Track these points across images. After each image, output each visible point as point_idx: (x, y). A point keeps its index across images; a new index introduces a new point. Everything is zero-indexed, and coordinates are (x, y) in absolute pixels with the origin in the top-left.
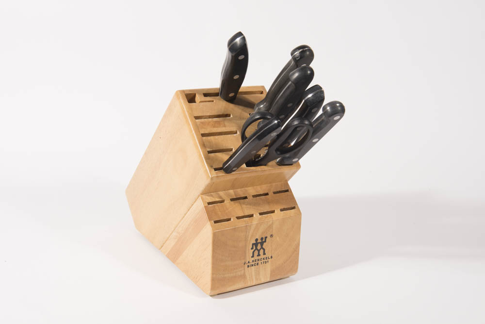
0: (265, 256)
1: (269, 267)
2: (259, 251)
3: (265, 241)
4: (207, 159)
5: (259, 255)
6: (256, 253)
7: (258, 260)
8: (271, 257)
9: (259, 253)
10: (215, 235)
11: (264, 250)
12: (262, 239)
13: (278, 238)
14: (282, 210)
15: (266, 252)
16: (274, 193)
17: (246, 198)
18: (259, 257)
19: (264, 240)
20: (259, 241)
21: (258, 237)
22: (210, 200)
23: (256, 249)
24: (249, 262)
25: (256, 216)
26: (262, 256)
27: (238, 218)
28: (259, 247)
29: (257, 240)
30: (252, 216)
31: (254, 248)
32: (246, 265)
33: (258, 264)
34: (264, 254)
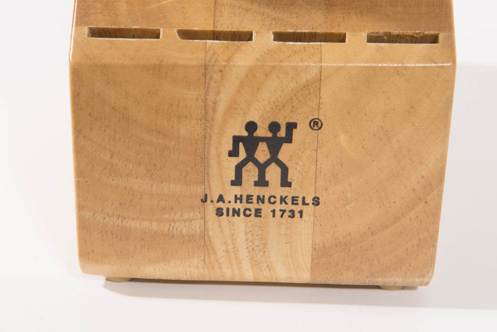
0: (287, 192)
1: (305, 233)
2: (262, 168)
3: (289, 139)
5: (262, 182)
7: (260, 199)
8: (316, 202)
9: (262, 174)
11: (285, 170)
12: (274, 127)
13: (343, 139)
15: (292, 176)
19: (282, 133)
20: (262, 131)
21: (258, 116)
23: (251, 157)
24: (221, 199)
25: (263, 41)
26: (275, 188)
27: (187, 34)
28: (262, 153)
29: (251, 127)
30: (246, 37)
31: (243, 154)
32: (211, 208)
33: (258, 213)
34: (285, 183)
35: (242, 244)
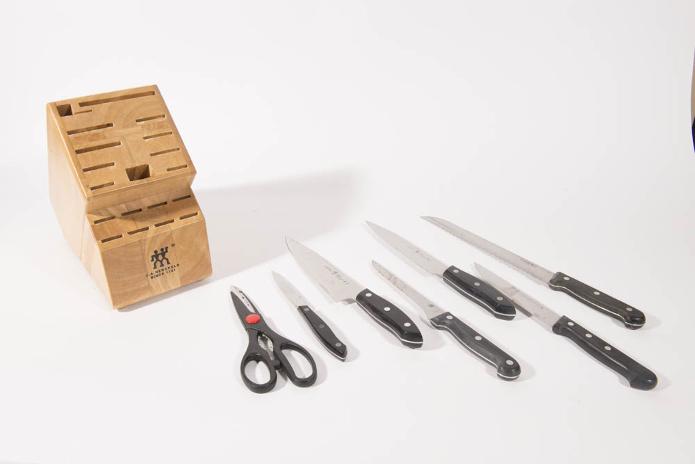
0: (169, 265)
1: (177, 274)
2: (161, 262)
3: (167, 251)
4: (82, 177)
5: (162, 265)
6: (159, 263)
7: (163, 270)
8: (178, 265)
9: (162, 263)
10: (103, 255)
11: (167, 260)
12: (162, 250)
13: (181, 247)
14: (181, 218)
15: (170, 261)
16: (174, 201)
17: (140, 210)
18: (163, 268)
19: (165, 250)
20: (159, 252)
21: (157, 248)
22: (97, 218)
23: (158, 260)
24: (152, 274)
25: (152, 228)
26: (166, 265)
27: (130, 233)
28: (160, 258)
29: (156, 252)
30: (147, 229)
31: (155, 260)
32: (149, 277)
33: (163, 274)
34: (168, 263)
35: (160, 284)
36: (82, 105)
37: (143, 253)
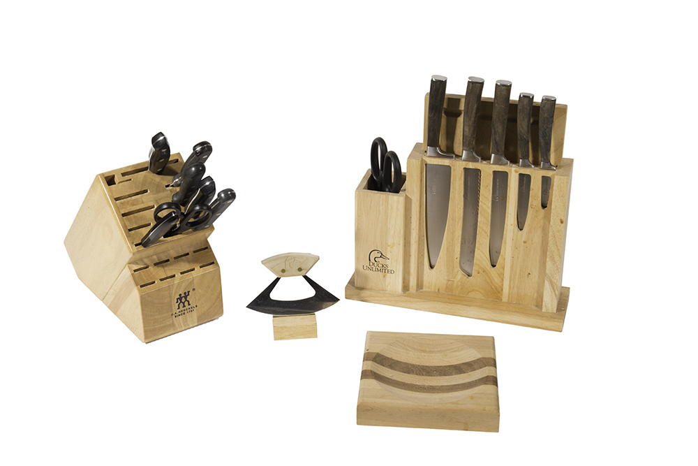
0: (189, 307)
1: (195, 314)
2: (184, 303)
3: (188, 295)
4: (128, 236)
5: (184, 306)
6: (181, 305)
7: (184, 310)
8: (196, 306)
10: (142, 298)
11: (188, 302)
12: (185, 293)
13: (200, 291)
14: (201, 267)
15: (190, 303)
16: (194, 252)
17: (168, 260)
18: (185, 308)
20: (183, 295)
21: (182, 292)
22: (136, 267)
23: (181, 302)
24: (176, 313)
25: (178, 276)
26: (187, 307)
27: (161, 280)
28: (183, 300)
29: (180, 295)
30: (174, 276)
31: (179, 302)
32: (174, 316)
33: (184, 313)
34: (189, 305)
35: (181, 322)
36: (124, 174)
37: (170, 297)
